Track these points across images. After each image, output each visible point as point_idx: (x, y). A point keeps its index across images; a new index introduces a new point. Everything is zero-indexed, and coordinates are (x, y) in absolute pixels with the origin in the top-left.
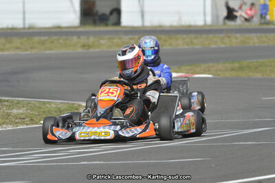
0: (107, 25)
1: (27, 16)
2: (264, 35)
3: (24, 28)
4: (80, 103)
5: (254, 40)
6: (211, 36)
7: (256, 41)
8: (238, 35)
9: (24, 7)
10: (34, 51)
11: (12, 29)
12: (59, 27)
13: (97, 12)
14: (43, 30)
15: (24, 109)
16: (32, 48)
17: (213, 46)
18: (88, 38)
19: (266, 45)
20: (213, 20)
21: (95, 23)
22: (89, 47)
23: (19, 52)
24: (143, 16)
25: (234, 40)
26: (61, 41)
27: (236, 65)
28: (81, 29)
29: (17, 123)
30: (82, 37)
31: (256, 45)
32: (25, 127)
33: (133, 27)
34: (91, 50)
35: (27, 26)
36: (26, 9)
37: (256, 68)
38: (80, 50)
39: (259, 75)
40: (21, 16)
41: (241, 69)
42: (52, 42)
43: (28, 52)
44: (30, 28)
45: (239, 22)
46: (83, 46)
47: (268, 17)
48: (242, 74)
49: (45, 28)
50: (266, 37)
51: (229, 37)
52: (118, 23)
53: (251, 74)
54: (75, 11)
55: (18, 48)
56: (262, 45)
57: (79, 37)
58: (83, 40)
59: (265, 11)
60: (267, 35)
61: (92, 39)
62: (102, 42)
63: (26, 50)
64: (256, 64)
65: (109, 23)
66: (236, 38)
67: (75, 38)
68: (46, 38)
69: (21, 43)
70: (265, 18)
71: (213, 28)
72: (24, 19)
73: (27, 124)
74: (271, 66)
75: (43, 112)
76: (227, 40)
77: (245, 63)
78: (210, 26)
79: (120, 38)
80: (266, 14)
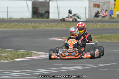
0: (43, 18)
1: (9, 14)
2: (111, 23)
3: (8, 19)
4: (32, 51)
5: (107, 26)
6: (88, 23)
7: (108, 26)
8: (100, 23)
9: (8, 10)
10: (12, 29)
11: (3, 19)
12: (23, 19)
13: (39, 12)
14: (16, 20)
15: (8, 53)
16: (11, 27)
17: (89, 28)
18: (35, 24)
19: (112, 28)
20: (89, 17)
21: (38, 17)
22: (36, 27)
23: (5, 29)
24: (59, 14)
25: (98, 26)
26: (23, 25)
27: (99, 36)
28: (32, 20)
29: (5, 59)
30: (32, 23)
31: (108, 27)
32: (8, 61)
33: (55, 19)
34: (37, 29)
35: (9, 18)
36: (8, 11)
37: (108, 38)
38: (32, 29)
39: (109, 41)
40: (7, 14)
41: (101, 38)
42: (20, 25)
43: (9, 29)
44: (10, 19)
45: (100, 18)
46: (33, 27)
47: (113, 16)
48: (102, 40)
49: (17, 19)
50: (112, 24)
51: (96, 24)
52: (48, 17)
53: (105, 40)
54: (29, 12)
55: (5, 27)
56: (110, 27)
57: (31, 23)
58: (33, 24)
59: (112, 13)
60: (112, 23)
61: (37, 24)
62: (41, 25)
63: (9, 28)
64: (108, 36)
65: (44, 17)
66: (99, 25)
67: (29, 24)
68: (17, 23)
69: (6, 25)
70: (112, 16)
71: (89, 20)
72: (8, 15)
73: (9, 60)
74: (114, 37)
75: (16, 55)
76: (95, 26)
77: (103, 35)
78: (88, 19)
79: (49, 24)
80: (112, 15)
